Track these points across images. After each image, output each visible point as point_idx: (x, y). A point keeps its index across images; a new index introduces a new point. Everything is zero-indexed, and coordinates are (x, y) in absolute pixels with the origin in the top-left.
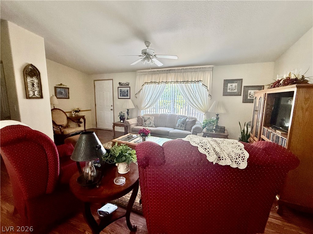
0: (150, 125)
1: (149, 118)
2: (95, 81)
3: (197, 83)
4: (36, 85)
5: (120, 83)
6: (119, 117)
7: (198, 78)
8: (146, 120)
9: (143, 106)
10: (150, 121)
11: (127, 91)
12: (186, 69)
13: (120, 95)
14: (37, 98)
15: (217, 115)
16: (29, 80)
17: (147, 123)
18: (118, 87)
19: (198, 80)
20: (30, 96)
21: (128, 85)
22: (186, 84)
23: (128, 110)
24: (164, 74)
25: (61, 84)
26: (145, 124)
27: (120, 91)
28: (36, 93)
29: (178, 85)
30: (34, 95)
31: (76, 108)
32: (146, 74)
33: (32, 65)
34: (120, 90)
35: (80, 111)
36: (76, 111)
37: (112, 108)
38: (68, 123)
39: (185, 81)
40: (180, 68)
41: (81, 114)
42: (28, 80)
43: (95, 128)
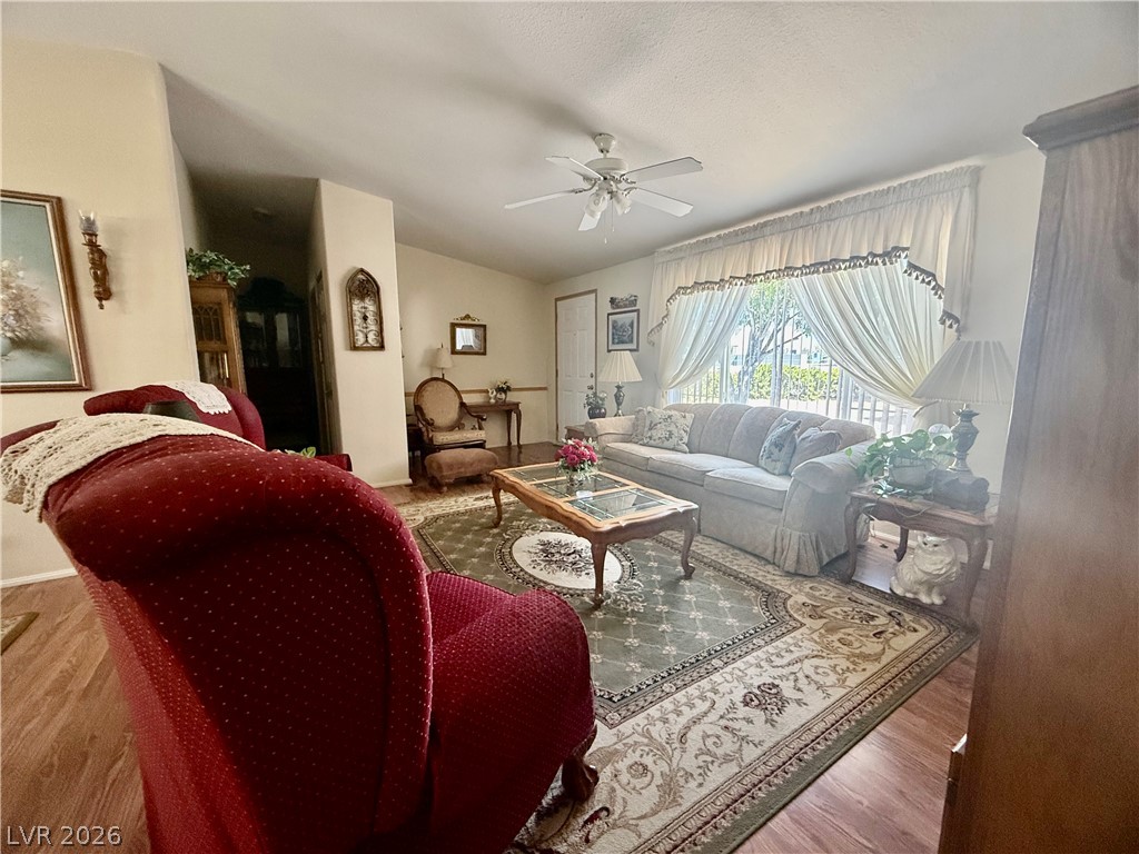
0: (666, 444)
1: (670, 417)
2: (557, 300)
3: (880, 261)
4: (371, 318)
5: (613, 301)
6: (587, 408)
7: (886, 240)
8: (656, 425)
9: (670, 373)
10: (673, 428)
11: (632, 325)
12: (830, 205)
13: (613, 339)
14: (373, 349)
15: (968, 416)
16: (357, 306)
17: (659, 433)
18: (609, 314)
19: (885, 246)
20: (359, 344)
21: (634, 303)
22: (831, 274)
23: (619, 387)
24: (741, 246)
25: (467, 317)
26: (650, 438)
27: (614, 327)
28: (371, 337)
29: (796, 283)
30: (367, 341)
31: (500, 379)
32: (682, 258)
33: (362, 271)
34: (615, 322)
35: (509, 389)
36: (500, 390)
37: (592, 382)
38: (460, 417)
39: (822, 264)
40: (806, 209)
41: (512, 397)
42: (355, 308)
43: (554, 442)
